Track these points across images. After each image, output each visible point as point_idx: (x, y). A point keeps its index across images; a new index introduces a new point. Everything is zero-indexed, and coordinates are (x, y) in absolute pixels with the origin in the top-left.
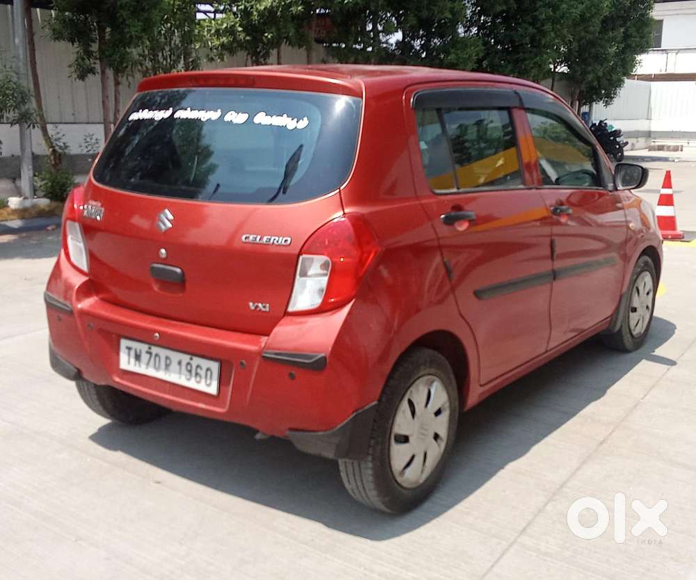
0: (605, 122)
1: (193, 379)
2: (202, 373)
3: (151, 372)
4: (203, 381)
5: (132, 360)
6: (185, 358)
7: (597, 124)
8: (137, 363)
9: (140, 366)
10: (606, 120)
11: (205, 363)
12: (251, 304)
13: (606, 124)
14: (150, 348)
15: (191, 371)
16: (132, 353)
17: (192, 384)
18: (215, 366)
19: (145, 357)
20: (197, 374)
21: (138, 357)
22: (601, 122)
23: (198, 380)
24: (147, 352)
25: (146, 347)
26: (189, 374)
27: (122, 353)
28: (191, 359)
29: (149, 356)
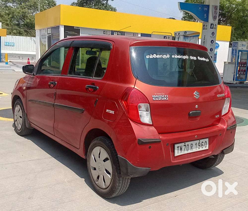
3: (186, 152)
4: (204, 146)
5: (179, 151)
6: (197, 142)
8: (181, 151)
11: (204, 140)
12: (216, 116)
14: (185, 144)
15: (200, 145)
16: (179, 148)
17: (201, 149)
18: (207, 140)
19: (183, 148)
20: (202, 145)
21: (181, 149)
23: (202, 147)
24: (184, 146)
25: (183, 144)
26: (199, 146)
27: (176, 150)
28: (200, 141)
29: (185, 147)
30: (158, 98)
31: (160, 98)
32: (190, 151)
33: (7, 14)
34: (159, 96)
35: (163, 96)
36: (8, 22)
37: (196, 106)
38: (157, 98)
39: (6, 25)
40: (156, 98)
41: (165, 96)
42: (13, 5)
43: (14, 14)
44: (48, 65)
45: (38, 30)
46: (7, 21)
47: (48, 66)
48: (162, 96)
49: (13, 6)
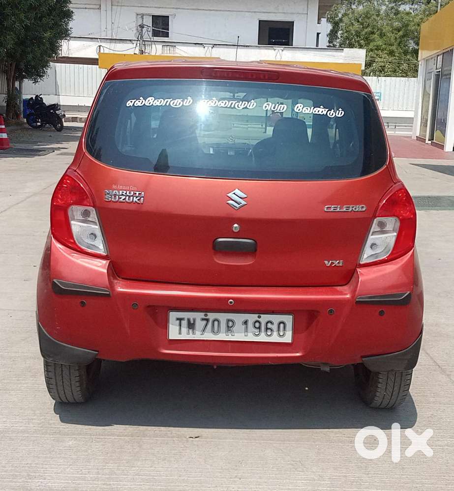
0: (40, 96)
1: (263, 334)
2: (275, 327)
3: (209, 336)
4: (275, 333)
5: (184, 330)
6: (252, 318)
7: (34, 98)
8: (191, 331)
9: (194, 333)
10: (41, 95)
11: (276, 318)
12: (326, 262)
13: (41, 98)
14: (206, 315)
15: (260, 328)
16: (184, 323)
17: (263, 338)
18: (288, 319)
19: (200, 324)
20: (267, 329)
21: (191, 326)
22: (37, 96)
23: (269, 334)
24: (203, 319)
25: (201, 315)
26: (257, 330)
27: (170, 325)
28: (259, 317)
29: (205, 322)
30: (117, 197)
31: (124, 197)
32: (222, 336)
33: (395, 30)
34: (121, 192)
35: (132, 192)
36: (394, 48)
37: (236, 225)
38: (115, 196)
39: (390, 53)
40: (113, 197)
41: (137, 193)
42: (410, 9)
43: (409, 28)
44: (429, 140)
45: (423, 61)
46: (391, 45)
47: (427, 141)
48: (128, 192)
49: (412, 11)
